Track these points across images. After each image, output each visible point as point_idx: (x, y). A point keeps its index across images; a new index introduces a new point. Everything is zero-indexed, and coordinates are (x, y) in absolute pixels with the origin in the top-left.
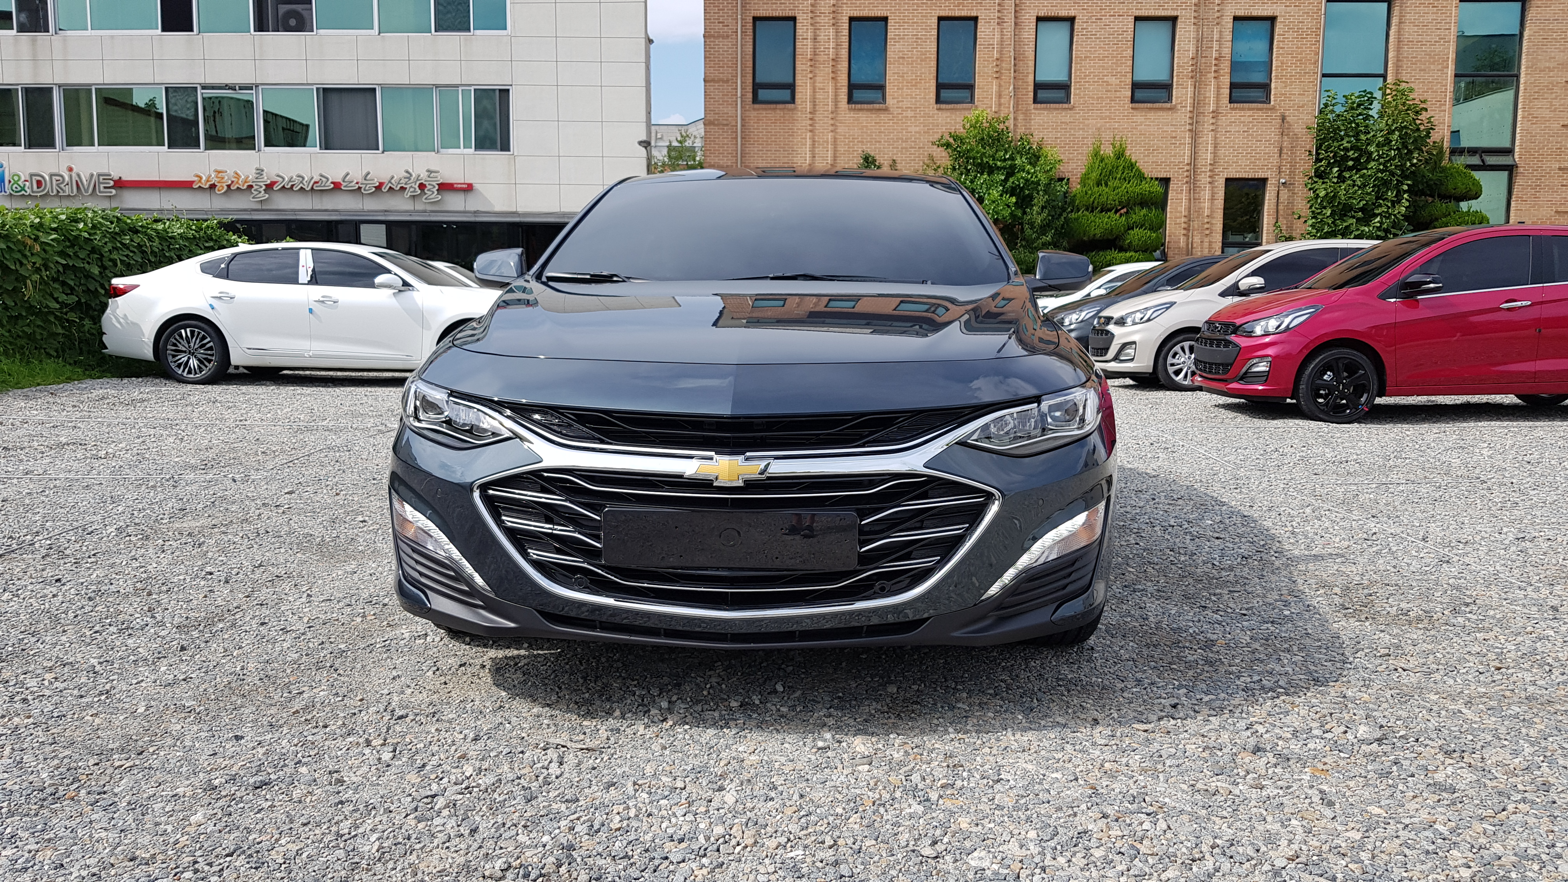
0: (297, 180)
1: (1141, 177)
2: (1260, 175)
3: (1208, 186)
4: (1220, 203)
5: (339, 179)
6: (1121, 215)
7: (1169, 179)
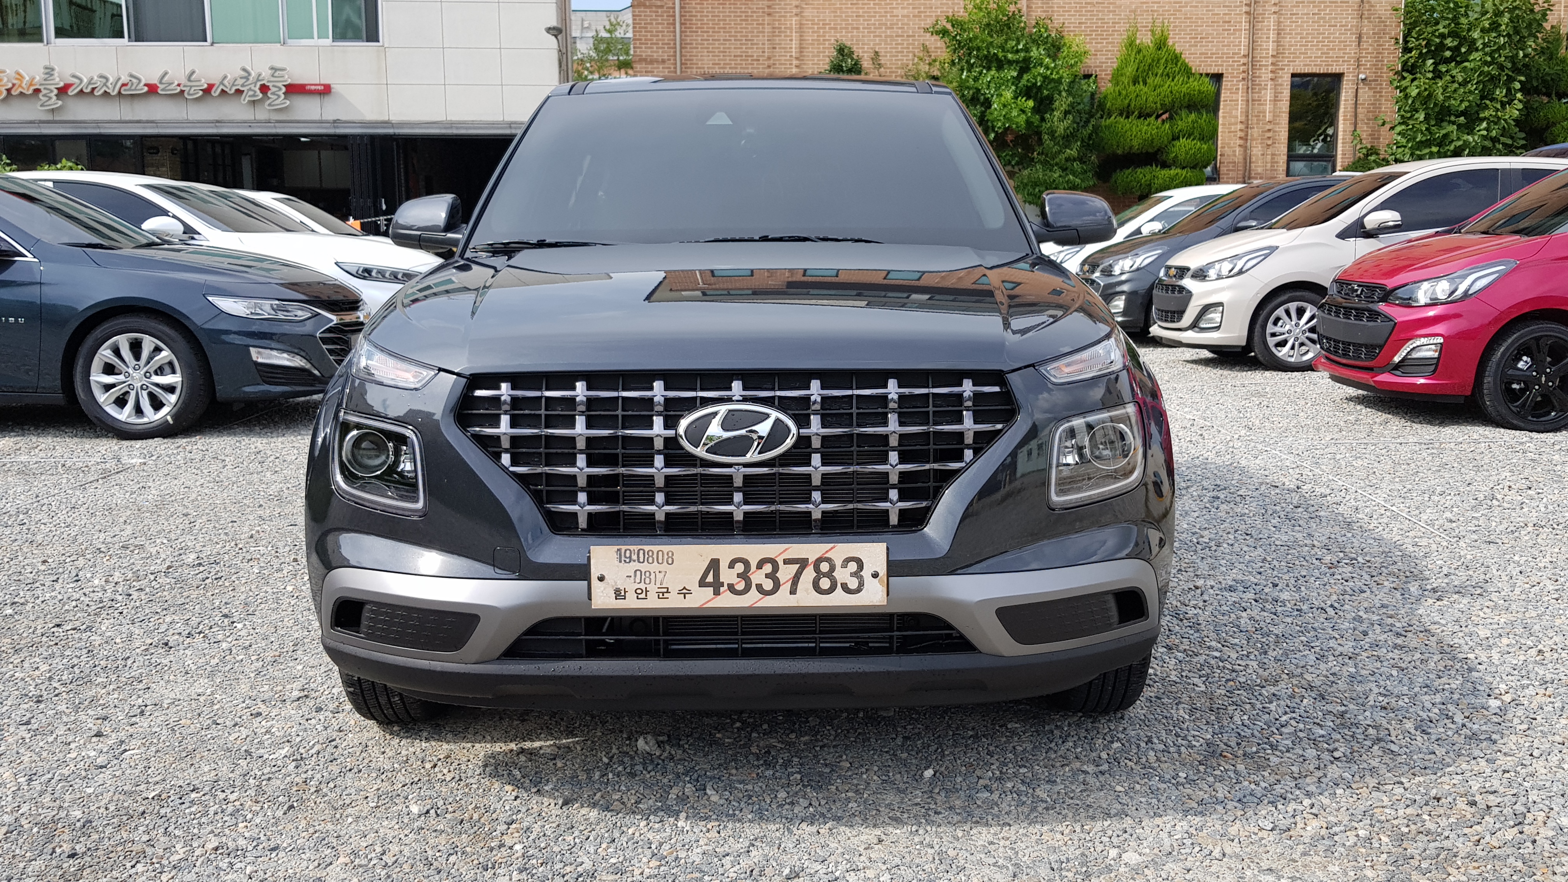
0: (99, 83)
1: (1188, 72)
2: (1334, 69)
3: (1269, 83)
4: (1285, 105)
5: (154, 81)
6: (1163, 121)
7: (1222, 74)
